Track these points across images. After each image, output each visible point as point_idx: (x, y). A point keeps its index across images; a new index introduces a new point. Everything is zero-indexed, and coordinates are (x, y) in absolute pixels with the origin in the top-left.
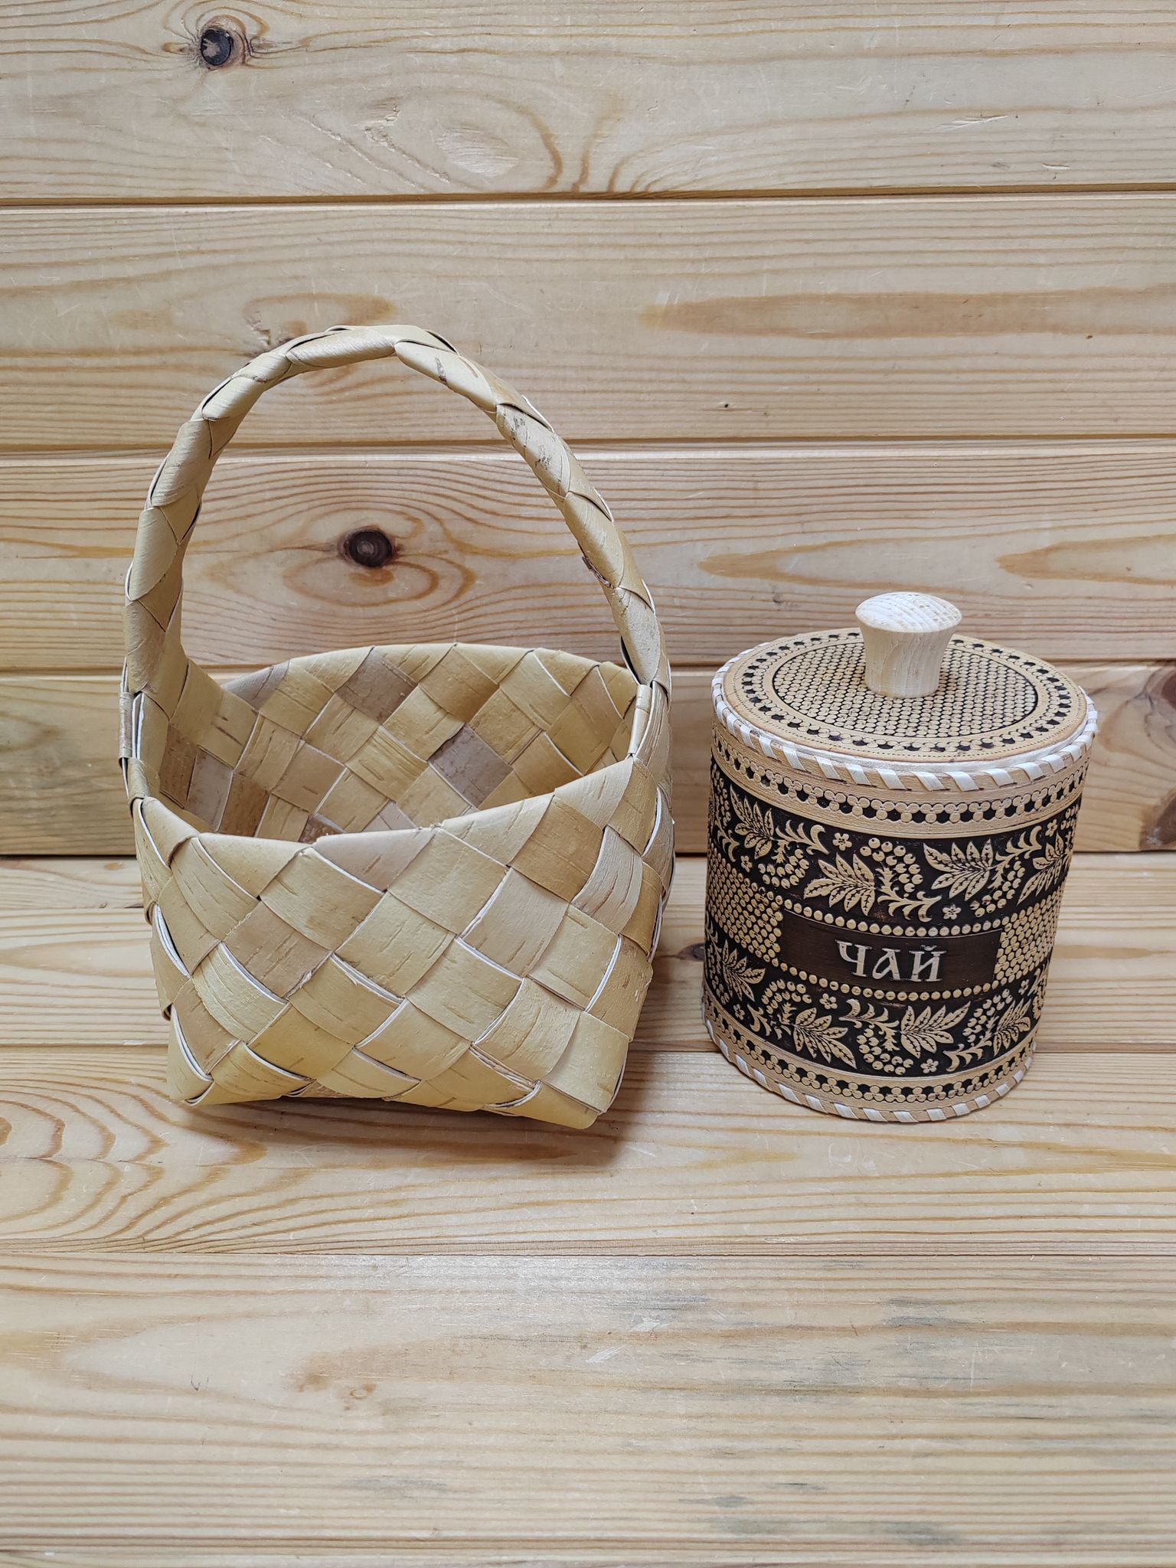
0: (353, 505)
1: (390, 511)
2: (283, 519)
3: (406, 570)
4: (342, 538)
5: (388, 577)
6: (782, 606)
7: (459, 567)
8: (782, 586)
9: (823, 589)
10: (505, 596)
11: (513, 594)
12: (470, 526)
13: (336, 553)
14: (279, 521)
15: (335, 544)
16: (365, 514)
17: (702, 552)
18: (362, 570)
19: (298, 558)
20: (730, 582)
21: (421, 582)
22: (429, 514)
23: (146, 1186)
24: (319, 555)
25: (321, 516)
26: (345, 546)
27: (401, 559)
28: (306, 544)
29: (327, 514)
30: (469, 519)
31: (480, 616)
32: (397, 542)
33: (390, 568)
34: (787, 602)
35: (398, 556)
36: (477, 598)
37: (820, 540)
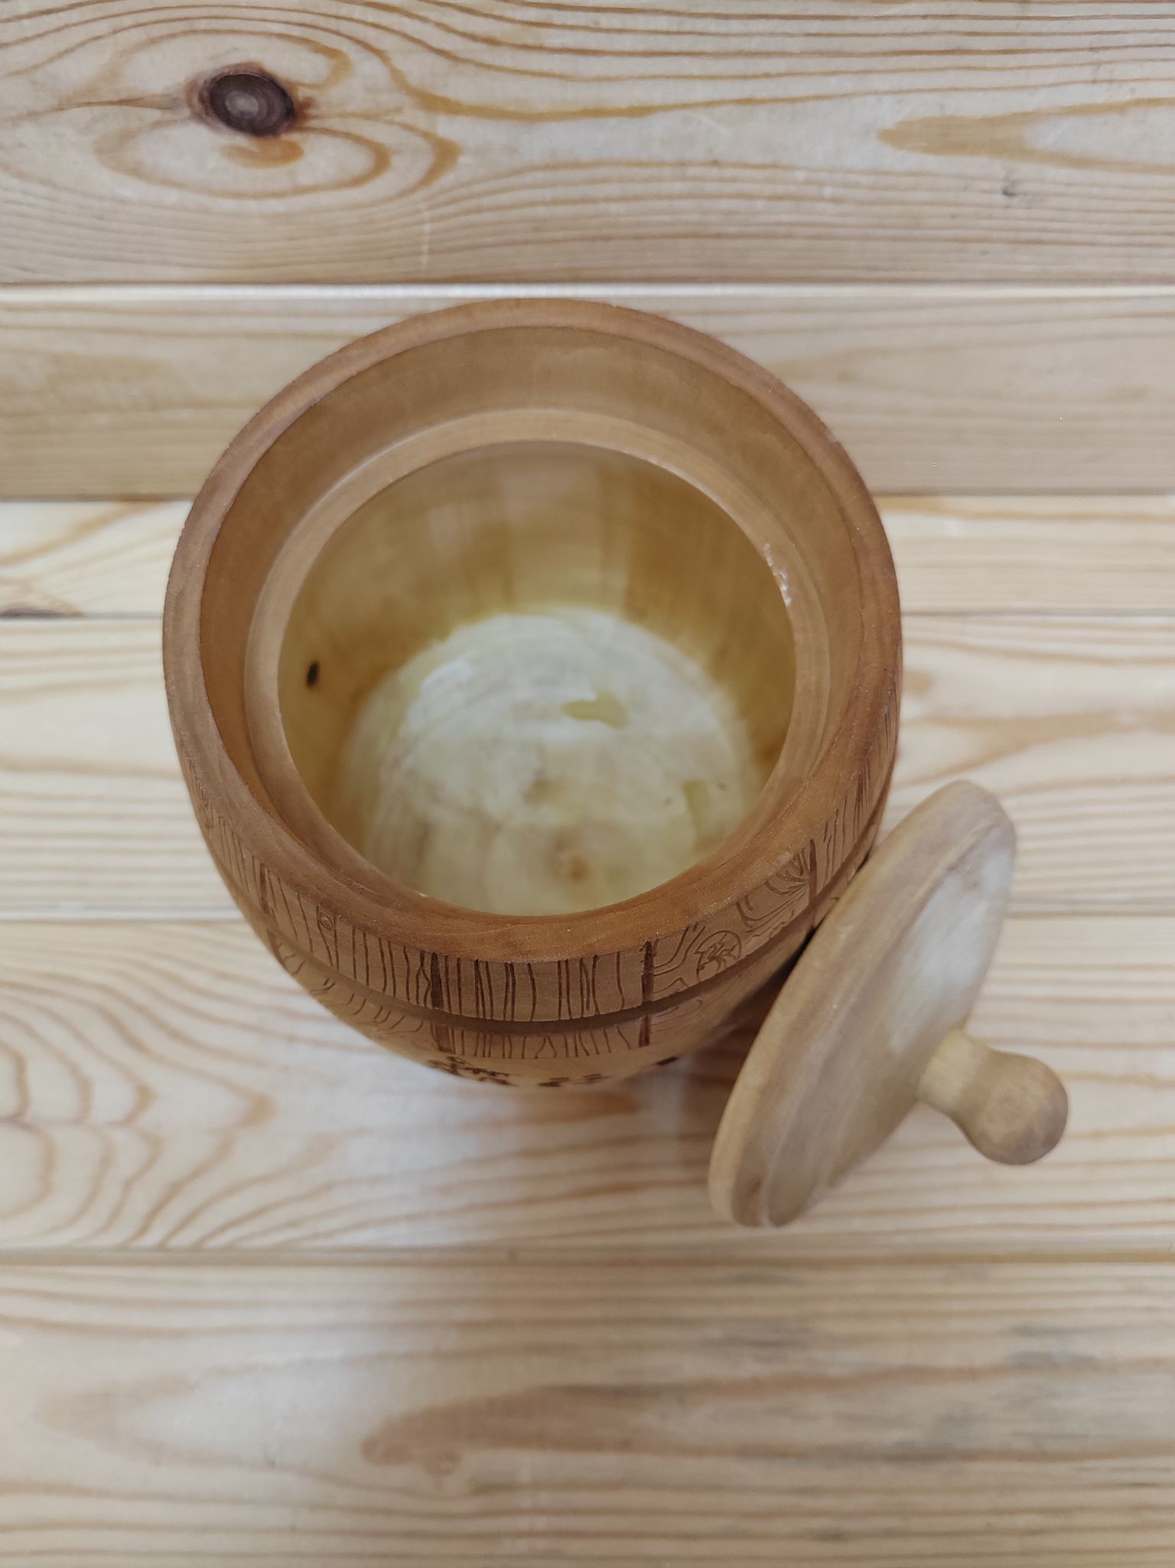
0: (203, 25)
1: (280, 36)
2: (67, 52)
3: (327, 140)
4: (191, 86)
5: (293, 153)
6: (1015, 201)
7: (426, 135)
8: (1025, 170)
9: (1098, 176)
10: (514, 181)
11: (529, 178)
12: (442, 64)
13: (186, 112)
14: (60, 55)
15: (182, 97)
16: (231, 41)
17: (889, 113)
18: (241, 140)
19: (115, 121)
20: (932, 162)
21: (358, 160)
22: (358, 42)
23: (149, 1164)
24: (155, 115)
25: (142, 46)
26: (202, 100)
27: (313, 123)
28: (124, 96)
29: (154, 41)
30: (440, 52)
31: (469, 212)
32: (301, 94)
33: (294, 137)
34: (1025, 194)
35: (306, 117)
36: (462, 185)
37: (1122, 94)
